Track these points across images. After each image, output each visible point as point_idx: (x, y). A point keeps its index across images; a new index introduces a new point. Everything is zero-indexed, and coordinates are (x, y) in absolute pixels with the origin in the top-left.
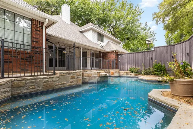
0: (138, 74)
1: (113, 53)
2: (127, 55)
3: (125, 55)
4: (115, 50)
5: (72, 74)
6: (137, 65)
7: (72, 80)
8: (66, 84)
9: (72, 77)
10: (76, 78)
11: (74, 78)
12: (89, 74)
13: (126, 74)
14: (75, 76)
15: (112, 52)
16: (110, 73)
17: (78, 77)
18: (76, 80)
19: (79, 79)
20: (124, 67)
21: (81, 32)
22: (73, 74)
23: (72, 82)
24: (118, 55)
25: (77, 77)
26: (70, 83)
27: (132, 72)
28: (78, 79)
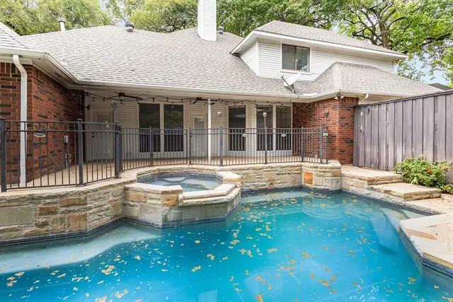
0: (445, 192)
1: (332, 104)
2: (391, 105)
3: (383, 107)
4: (339, 95)
5: (42, 202)
6: (441, 147)
7: (44, 220)
8: (17, 230)
9: (41, 209)
10: (63, 212)
11: (54, 213)
12: (141, 194)
13: (366, 186)
14: (58, 205)
15: (327, 100)
16: (303, 174)
17: (71, 208)
18: (61, 219)
19: (77, 214)
20: (379, 155)
21: (237, 55)
22: (48, 201)
23: (45, 224)
24: (356, 108)
25: (63, 209)
26: (34, 228)
27: (406, 179)
28: (70, 214)
